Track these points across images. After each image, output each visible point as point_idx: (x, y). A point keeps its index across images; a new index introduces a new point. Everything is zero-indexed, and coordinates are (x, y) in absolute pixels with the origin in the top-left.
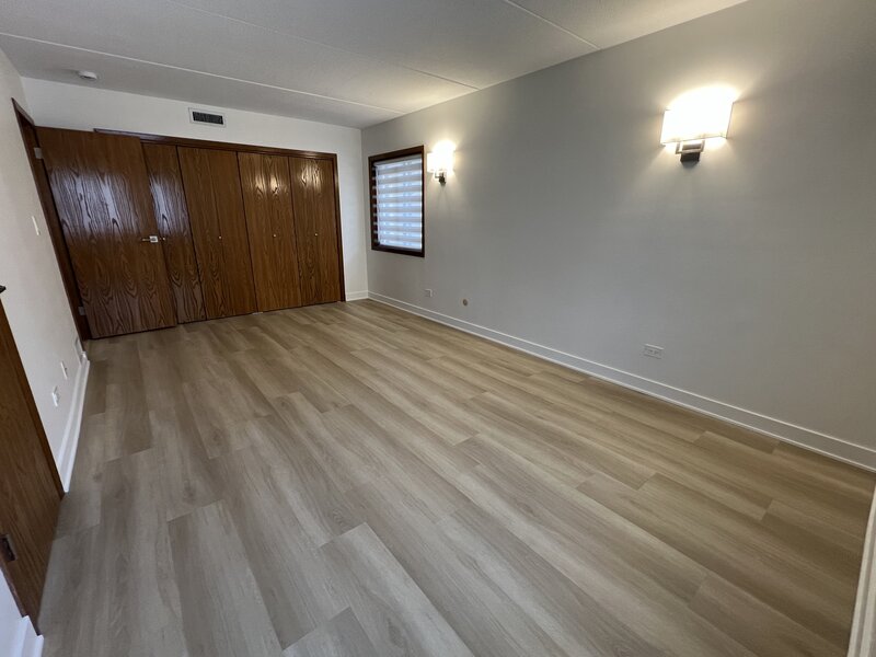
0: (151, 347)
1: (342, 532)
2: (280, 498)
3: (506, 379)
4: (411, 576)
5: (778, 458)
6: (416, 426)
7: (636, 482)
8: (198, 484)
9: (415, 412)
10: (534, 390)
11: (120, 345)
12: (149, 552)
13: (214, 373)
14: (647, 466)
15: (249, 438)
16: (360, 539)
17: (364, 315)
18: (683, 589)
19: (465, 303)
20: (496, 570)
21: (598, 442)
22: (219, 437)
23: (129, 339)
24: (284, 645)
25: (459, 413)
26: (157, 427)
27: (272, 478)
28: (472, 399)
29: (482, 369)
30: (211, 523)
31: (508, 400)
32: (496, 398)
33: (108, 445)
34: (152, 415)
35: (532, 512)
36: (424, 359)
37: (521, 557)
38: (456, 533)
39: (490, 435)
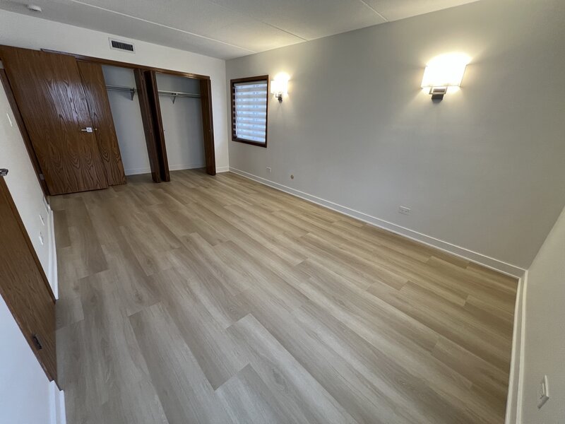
0: (93, 202)
1: (238, 320)
2: (195, 299)
3: (320, 225)
4: (282, 344)
5: (469, 272)
6: (271, 254)
7: (398, 286)
8: (143, 292)
9: (269, 245)
10: (336, 232)
11: (72, 200)
12: (120, 336)
13: (138, 219)
14: (402, 277)
15: (170, 263)
16: (248, 323)
17: (228, 182)
18: (428, 346)
19: (292, 177)
20: (329, 339)
21: (375, 264)
22: (151, 261)
23: (77, 195)
24: (215, 388)
25: (295, 246)
26: (109, 257)
27: (189, 288)
28: (302, 237)
29: (304, 218)
30: (155, 316)
31: (321, 237)
32: (316, 237)
33: (78, 268)
34: (103, 247)
35: (344, 305)
36: (269, 212)
37: (341, 331)
38: (304, 319)
39: (314, 259)
